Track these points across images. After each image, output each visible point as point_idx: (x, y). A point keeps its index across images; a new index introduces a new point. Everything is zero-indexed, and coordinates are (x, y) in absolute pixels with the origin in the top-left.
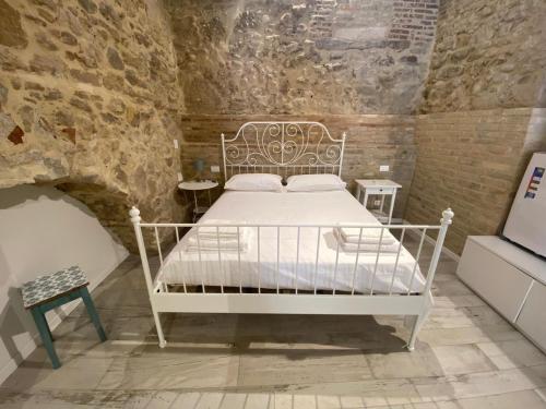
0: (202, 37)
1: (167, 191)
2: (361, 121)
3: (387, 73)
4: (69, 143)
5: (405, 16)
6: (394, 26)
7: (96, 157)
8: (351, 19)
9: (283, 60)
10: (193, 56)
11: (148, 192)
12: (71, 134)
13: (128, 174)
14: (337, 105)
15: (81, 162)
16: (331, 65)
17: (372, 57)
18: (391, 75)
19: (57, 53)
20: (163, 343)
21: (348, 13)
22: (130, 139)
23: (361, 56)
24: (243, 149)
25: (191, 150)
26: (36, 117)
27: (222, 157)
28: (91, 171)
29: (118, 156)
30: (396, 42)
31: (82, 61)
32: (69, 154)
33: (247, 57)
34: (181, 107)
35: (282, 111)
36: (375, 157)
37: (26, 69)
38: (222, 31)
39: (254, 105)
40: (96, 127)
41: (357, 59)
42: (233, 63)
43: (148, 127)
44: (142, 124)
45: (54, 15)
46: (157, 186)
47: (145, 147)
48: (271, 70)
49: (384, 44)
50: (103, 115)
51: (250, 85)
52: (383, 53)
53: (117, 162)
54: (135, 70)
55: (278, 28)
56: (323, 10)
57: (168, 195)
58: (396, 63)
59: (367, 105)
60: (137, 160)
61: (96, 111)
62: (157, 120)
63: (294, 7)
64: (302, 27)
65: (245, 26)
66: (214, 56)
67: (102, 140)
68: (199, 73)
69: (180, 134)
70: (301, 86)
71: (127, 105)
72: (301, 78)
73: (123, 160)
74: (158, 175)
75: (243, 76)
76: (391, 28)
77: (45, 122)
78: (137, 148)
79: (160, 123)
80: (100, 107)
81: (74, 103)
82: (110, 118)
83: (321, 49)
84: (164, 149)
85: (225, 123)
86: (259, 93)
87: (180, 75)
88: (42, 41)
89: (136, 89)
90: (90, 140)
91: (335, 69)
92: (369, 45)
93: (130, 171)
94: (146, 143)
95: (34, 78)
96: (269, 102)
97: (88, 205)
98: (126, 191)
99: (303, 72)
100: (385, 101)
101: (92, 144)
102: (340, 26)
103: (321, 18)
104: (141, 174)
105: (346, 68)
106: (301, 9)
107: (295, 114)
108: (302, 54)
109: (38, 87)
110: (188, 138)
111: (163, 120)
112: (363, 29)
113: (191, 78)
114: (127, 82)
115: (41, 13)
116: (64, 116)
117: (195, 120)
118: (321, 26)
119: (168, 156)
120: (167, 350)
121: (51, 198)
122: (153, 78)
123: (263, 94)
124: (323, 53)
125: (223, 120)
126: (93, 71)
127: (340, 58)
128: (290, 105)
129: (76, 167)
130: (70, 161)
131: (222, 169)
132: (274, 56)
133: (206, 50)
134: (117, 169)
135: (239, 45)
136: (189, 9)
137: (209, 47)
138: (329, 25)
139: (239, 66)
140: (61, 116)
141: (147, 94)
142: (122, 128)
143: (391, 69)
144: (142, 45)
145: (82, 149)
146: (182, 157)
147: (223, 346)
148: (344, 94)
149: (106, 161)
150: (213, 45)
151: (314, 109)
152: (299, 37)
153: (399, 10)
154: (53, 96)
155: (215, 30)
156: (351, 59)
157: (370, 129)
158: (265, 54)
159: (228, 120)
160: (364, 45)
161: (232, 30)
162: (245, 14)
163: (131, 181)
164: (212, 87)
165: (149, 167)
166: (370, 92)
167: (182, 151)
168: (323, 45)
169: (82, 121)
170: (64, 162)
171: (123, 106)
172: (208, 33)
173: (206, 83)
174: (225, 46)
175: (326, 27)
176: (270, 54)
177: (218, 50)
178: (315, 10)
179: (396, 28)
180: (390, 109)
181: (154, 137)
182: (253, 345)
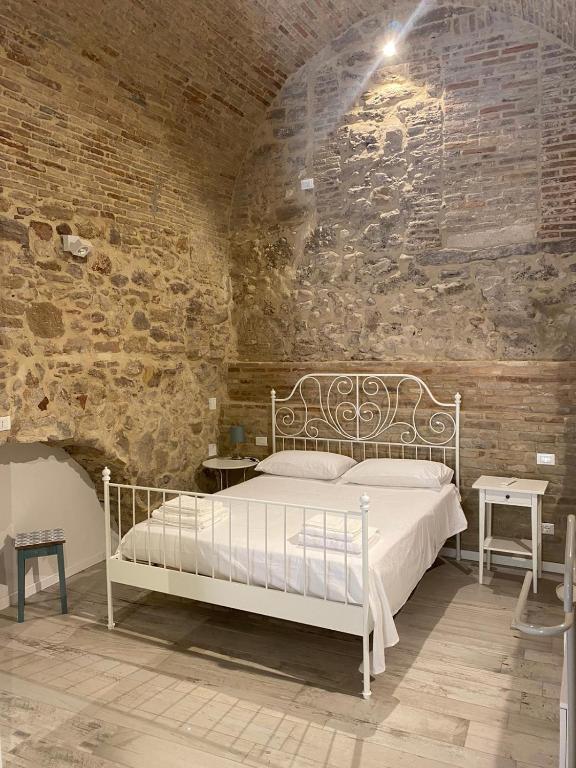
0: (264, 264)
1: (185, 467)
2: (498, 372)
3: (547, 292)
4: (80, 409)
5: (565, 203)
6: (546, 221)
7: (100, 421)
8: (470, 220)
9: (370, 284)
10: (252, 288)
11: (153, 465)
12: (82, 400)
13: (131, 440)
14: (458, 346)
15: (86, 425)
16: (441, 287)
17: (513, 269)
18: (555, 293)
19: (86, 332)
20: (111, 624)
21: (465, 212)
22: (142, 402)
23: (493, 268)
24: (300, 413)
25: (234, 412)
26: (60, 389)
27: (270, 424)
28: (93, 434)
29: (123, 419)
30: (556, 244)
31: (106, 333)
32: (78, 418)
33: (319, 283)
34: (230, 354)
35: (368, 355)
36: (524, 437)
37: (60, 353)
38: (288, 254)
39: (328, 348)
40: (107, 393)
41: (487, 274)
42: (300, 293)
43: (171, 386)
44: (163, 384)
45: (87, 302)
46: (169, 460)
47: (161, 409)
48: (353, 299)
49: (532, 249)
50: (116, 380)
51: (323, 321)
52: (534, 262)
53: (121, 426)
54: (163, 324)
55: (361, 243)
56: (424, 213)
57: (186, 474)
58: (562, 275)
59: (517, 343)
60: (145, 425)
61: (109, 376)
62: (188, 375)
63: (383, 215)
64: (395, 239)
65: (317, 245)
66: (276, 286)
67: (110, 404)
68: (257, 307)
69: (223, 389)
70: (397, 319)
71: (146, 365)
72: (396, 308)
73: (129, 425)
74: (175, 445)
75: (313, 309)
76: (540, 224)
77: (66, 392)
78: (149, 412)
79: (192, 378)
80: (114, 372)
81: (92, 373)
82: (122, 382)
83: (425, 264)
84: (192, 410)
85: (282, 374)
86: (333, 331)
87: (234, 311)
88: (75, 326)
89: (161, 345)
90: (98, 405)
91: (449, 291)
92: (505, 253)
93: (133, 437)
94: (163, 405)
95: (64, 358)
96: (350, 342)
97: (89, 472)
98: (124, 459)
99: (399, 299)
100: (550, 335)
101: (100, 409)
102: (451, 231)
103: (422, 225)
104: (148, 441)
105: (470, 287)
106: (393, 217)
107: (388, 359)
108: (397, 274)
109: (66, 365)
110: (234, 394)
111: (197, 375)
112: (492, 231)
113: (246, 314)
114: (151, 340)
115: (78, 304)
116: (80, 386)
117: (244, 371)
118: (422, 235)
119: (196, 421)
120: (113, 632)
121: (58, 460)
122: (190, 326)
123: (341, 332)
124: (428, 270)
125: (281, 370)
126: (115, 339)
127: (458, 274)
128: (380, 347)
129: (81, 431)
130: (77, 424)
131: (270, 441)
132: (357, 279)
133: (268, 279)
134: (120, 434)
135: (310, 270)
136: (251, 231)
137: (272, 275)
138: (437, 231)
139: (308, 296)
140: (78, 386)
141: (176, 348)
142: (134, 390)
143: (555, 285)
144: (180, 294)
145: (90, 413)
146: (221, 422)
147: (165, 642)
148: (470, 327)
149: (109, 426)
150: (276, 272)
151: (420, 353)
152: (391, 252)
153: (555, 196)
154: (76, 369)
155: (280, 253)
156: (477, 274)
157: (518, 386)
158: (344, 277)
159: (286, 370)
160: (496, 254)
161: (301, 251)
162: (317, 231)
163: (134, 448)
164: (272, 325)
165: (162, 434)
166: (518, 322)
167: (222, 414)
168: (426, 258)
169: (94, 388)
170: (72, 427)
171: (141, 367)
172: (272, 257)
173: (265, 321)
174: (292, 272)
175: (431, 235)
176: (351, 277)
177: (282, 278)
178: (413, 215)
179: (552, 222)
180: (562, 349)
181: (179, 396)
182: (192, 649)
